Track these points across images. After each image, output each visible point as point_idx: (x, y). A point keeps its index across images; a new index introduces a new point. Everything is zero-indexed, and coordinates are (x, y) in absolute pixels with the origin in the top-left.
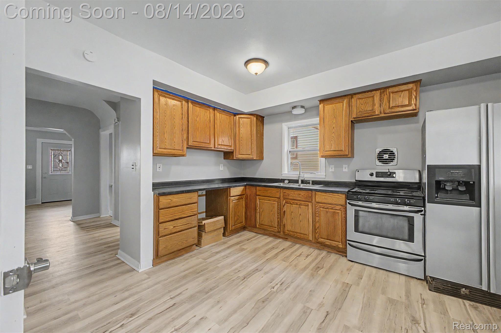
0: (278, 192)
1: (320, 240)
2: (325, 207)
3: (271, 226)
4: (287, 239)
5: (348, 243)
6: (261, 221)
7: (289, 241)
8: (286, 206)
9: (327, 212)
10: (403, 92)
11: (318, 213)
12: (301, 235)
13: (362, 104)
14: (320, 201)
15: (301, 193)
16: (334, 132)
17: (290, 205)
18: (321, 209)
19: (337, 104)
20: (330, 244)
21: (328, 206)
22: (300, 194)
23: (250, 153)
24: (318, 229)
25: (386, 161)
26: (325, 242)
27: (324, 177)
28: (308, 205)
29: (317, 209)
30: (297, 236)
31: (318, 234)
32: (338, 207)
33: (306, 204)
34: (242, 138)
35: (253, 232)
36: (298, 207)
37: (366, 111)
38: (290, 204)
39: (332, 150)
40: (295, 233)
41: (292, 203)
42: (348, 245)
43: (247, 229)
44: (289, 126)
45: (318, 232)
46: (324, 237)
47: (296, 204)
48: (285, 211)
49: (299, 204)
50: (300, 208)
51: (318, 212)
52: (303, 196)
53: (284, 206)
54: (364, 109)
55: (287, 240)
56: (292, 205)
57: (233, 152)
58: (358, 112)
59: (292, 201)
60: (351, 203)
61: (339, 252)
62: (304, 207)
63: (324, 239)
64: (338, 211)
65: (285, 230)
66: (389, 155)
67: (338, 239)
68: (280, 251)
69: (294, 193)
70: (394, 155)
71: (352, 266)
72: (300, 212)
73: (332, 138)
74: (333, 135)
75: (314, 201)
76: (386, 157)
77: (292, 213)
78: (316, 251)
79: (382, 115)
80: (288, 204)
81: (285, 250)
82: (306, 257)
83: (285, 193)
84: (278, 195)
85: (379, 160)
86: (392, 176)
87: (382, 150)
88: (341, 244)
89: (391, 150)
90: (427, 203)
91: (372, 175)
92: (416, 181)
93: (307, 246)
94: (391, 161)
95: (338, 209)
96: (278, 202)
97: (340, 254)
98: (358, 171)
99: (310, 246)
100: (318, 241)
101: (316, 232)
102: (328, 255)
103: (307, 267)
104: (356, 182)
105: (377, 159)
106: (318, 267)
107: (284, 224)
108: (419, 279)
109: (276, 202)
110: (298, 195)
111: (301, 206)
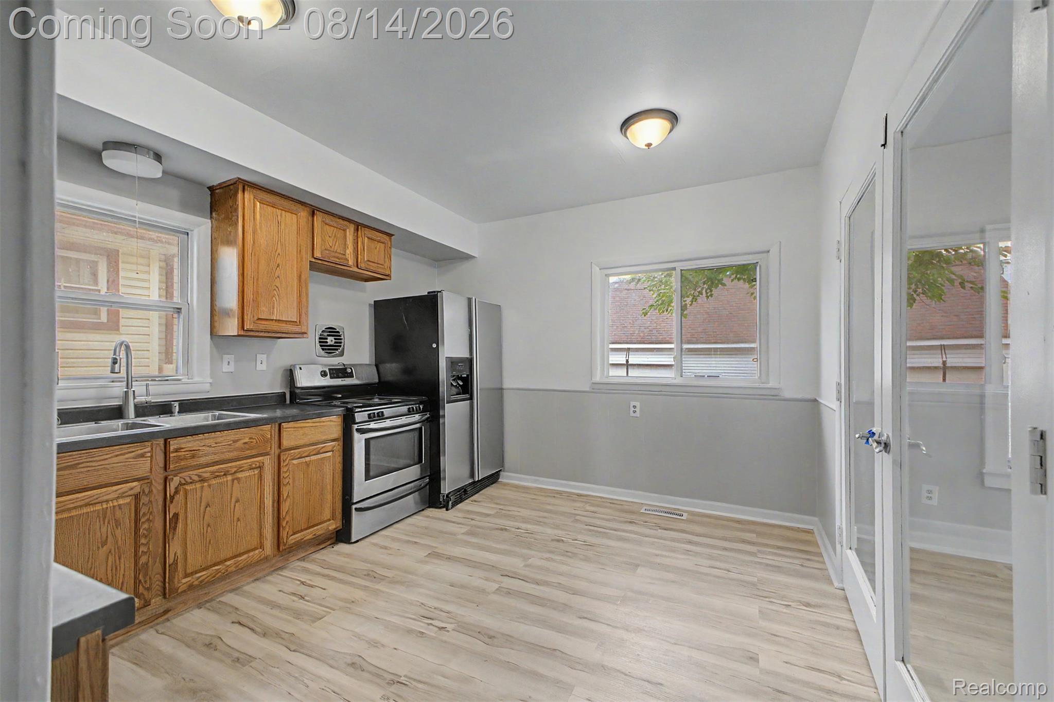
0: (142, 456)
1: (293, 539)
2: (304, 454)
5: (356, 509)
7: (178, 614)
8: (180, 498)
9: (308, 464)
10: (379, 244)
11: (287, 476)
12: (241, 558)
13: (330, 237)
14: (293, 444)
15: (241, 436)
16: (278, 277)
17: (199, 484)
18: (296, 462)
19: (287, 213)
20: (315, 535)
21: (310, 450)
22: (235, 441)
24: (287, 517)
25: (330, 349)
26: (302, 539)
27: (207, 387)
28: (261, 464)
29: (285, 466)
30: (226, 571)
31: (287, 529)
32: (329, 445)
33: (258, 463)
36: (230, 483)
37: (334, 251)
38: (200, 480)
39: (275, 318)
40: (218, 567)
41: (205, 475)
42: (354, 513)
45: (287, 523)
46: (300, 526)
47: (225, 475)
48: (176, 515)
49: (233, 470)
50: (235, 481)
51: (287, 474)
52: (246, 443)
53: (172, 498)
54: (333, 247)
55: (165, 617)
56: (206, 483)
58: (324, 248)
59: (206, 472)
60: (360, 429)
61: (319, 544)
62: (251, 473)
63: (302, 531)
64: (330, 454)
65: (176, 581)
66: (335, 339)
67: (327, 514)
68: (249, 630)
69: (216, 443)
70: (341, 339)
71: (375, 545)
72: (236, 493)
73: (275, 290)
74: (277, 283)
75: (275, 450)
76: (332, 341)
77: (208, 509)
78: (285, 573)
79: (356, 270)
80: (188, 487)
81: (243, 620)
82: (312, 587)
83: (177, 451)
84: (143, 467)
85: (321, 346)
86: (350, 375)
87: (326, 329)
88: (332, 521)
89: (338, 330)
90: (446, 405)
91: (324, 374)
92: (377, 381)
93: (248, 584)
94: (337, 350)
95: (330, 449)
96: (144, 492)
97: (321, 547)
98: (300, 369)
99: (252, 579)
100: (287, 546)
101: (284, 524)
102: (314, 561)
103: (365, 588)
104: (298, 391)
105: (318, 345)
106: (365, 575)
107: (171, 561)
108: (423, 510)
109: (128, 500)
110: (230, 445)
111: (239, 475)
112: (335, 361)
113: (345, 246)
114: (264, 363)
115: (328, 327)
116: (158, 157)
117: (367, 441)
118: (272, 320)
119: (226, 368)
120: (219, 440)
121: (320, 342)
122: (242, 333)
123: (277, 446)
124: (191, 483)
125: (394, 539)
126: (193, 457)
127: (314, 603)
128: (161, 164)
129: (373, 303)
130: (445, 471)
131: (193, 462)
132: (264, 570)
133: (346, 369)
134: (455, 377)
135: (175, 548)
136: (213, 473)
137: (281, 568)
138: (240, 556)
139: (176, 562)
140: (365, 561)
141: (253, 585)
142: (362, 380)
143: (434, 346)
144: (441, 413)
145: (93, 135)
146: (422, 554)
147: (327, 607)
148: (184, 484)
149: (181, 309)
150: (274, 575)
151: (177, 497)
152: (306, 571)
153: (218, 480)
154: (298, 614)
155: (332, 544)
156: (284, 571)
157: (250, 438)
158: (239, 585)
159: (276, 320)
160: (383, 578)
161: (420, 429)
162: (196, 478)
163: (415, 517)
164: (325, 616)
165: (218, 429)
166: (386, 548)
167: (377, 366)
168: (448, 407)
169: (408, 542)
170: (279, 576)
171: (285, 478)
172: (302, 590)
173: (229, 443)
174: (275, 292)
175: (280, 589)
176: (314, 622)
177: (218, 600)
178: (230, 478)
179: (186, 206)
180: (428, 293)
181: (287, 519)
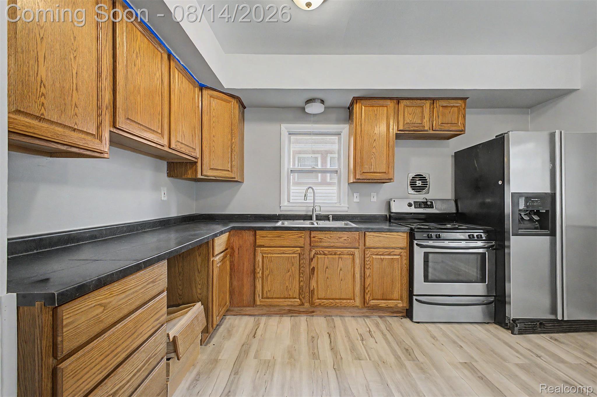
0: (301, 237)
1: (373, 302)
2: (380, 253)
3: (287, 298)
4: (313, 312)
5: (416, 299)
6: (265, 292)
7: (317, 315)
8: (315, 260)
9: (382, 260)
10: (453, 108)
11: (369, 264)
12: (343, 301)
13: (410, 114)
14: (372, 245)
15: (342, 235)
16: (375, 147)
17: (323, 256)
18: (374, 257)
19: (381, 108)
20: (387, 305)
21: (384, 252)
22: (340, 238)
23: (229, 168)
24: (369, 287)
25: (418, 189)
26: (379, 305)
27: (346, 209)
28: (354, 253)
29: (368, 257)
30: (336, 305)
31: (369, 295)
32: (398, 251)
33: (351, 252)
34: (214, 136)
35: (246, 315)
36: (337, 259)
37: (414, 123)
38: (324, 254)
39: (372, 171)
40: (332, 301)
41: (326, 252)
42: (415, 302)
43: (232, 313)
44: (290, 131)
45: (369, 291)
46: (377, 296)
47: (335, 254)
48: (314, 268)
49: (339, 253)
50: (340, 259)
51: (369, 262)
52: (345, 240)
53: (312, 259)
54: (412, 121)
55: (312, 314)
56: (326, 256)
57: (196, 162)
58: (406, 123)
59: (326, 251)
60: (419, 244)
61: (393, 313)
62: (348, 257)
63: (378, 300)
64: (398, 257)
65: (314, 300)
66: (422, 182)
67: (396, 295)
68: (329, 341)
69: (331, 237)
70: (427, 182)
71: (428, 331)
72: (341, 265)
73: (373, 155)
74: (374, 150)
75: (361, 246)
76: (419, 183)
77: (327, 269)
78: (367, 320)
79: (431, 132)
80: (319, 256)
81: (332, 335)
82: (372, 337)
83: (314, 237)
84: (301, 242)
85: (411, 187)
86: (431, 206)
87: (415, 176)
88: (400, 301)
89: (424, 176)
90: (511, 237)
91: (410, 205)
92: (454, 211)
93: (349, 316)
94: (424, 189)
95: (398, 253)
96: (302, 253)
97: (395, 315)
98: (394, 201)
99: (351, 315)
100: (369, 305)
101: (367, 291)
102: (385, 321)
103: (398, 358)
104: (392, 215)
105: (409, 187)
106: (405, 349)
107: (312, 289)
108: (488, 323)
109: (297, 255)
110: (337, 239)
111: (342, 256)
112: (421, 197)
113: (423, 117)
114: (375, 197)
115: (417, 174)
116: (322, 102)
117: (426, 255)
118: (371, 172)
119: (356, 200)
120: (332, 235)
121: (411, 185)
122: (355, 181)
123: (363, 245)
124: (320, 254)
125: (445, 335)
126: (321, 242)
127: (365, 348)
128: (324, 104)
129: (454, 154)
130: (510, 296)
131: (321, 244)
132: (358, 313)
133: (427, 202)
134: (528, 212)
135: (313, 284)
136: (329, 252)
137: (367, 317)
138: (343, 300)
139: (314, 289)
140: (413, 339)
141: (350, 318)
142: (439, 210)
143: (500, 183)
144: (506, 243)
145: (300, 101)
146: (460, 359)
147: (368, 355)
148: (317, 254)
149: (337, 171)
150: (362, 319)
151: (314, 259)
152: (377, 325)
153: (332, 256)
154: (353, 349)
155: (402, 316)
156: (368, 319)
157: (348, 238)
158: (344, 315)
159: (373, 172)
160: (414, 359)
161: (484, 254)
162: (322, 253)
163: (477, 326)
164: (364, 360)
165: (331, 230)
166: (434, 337)
167: (456, 201)
168: (514, 240)
169: (455, 342)
170: (363, 321)
171: (367, 265)
172: (367, 335)
173: (337, 238)
174: (373, 156)
175: (358, 328)
176: (356, 359)
177: (333, 318)
178: (337, 256)
179: (338, 121)
180: (496, 137)
181: (369, 289)
